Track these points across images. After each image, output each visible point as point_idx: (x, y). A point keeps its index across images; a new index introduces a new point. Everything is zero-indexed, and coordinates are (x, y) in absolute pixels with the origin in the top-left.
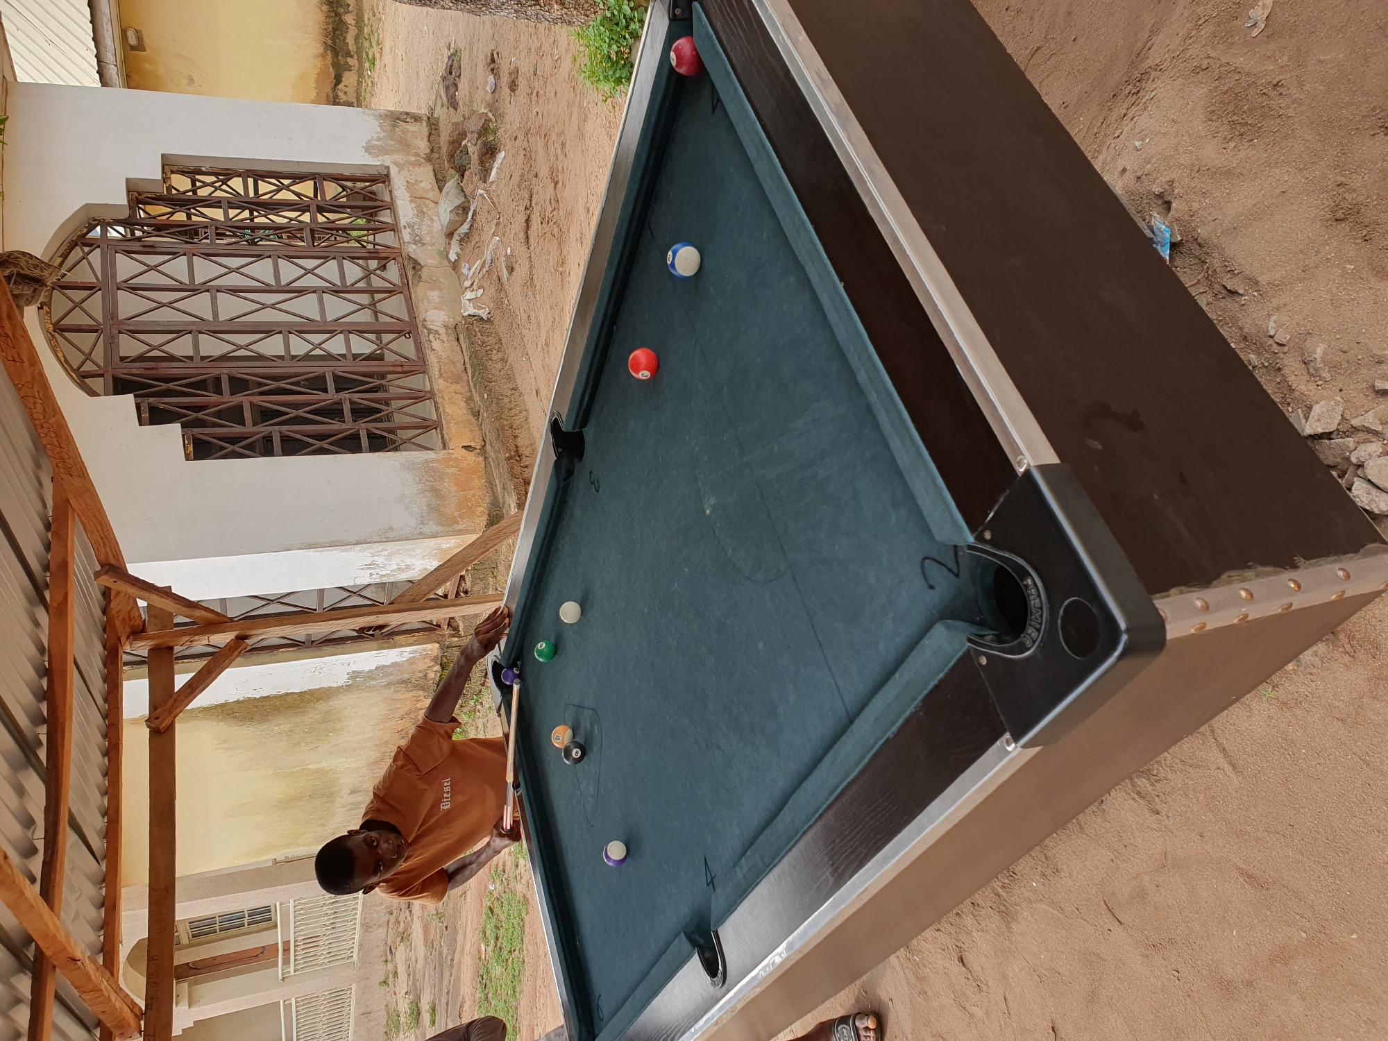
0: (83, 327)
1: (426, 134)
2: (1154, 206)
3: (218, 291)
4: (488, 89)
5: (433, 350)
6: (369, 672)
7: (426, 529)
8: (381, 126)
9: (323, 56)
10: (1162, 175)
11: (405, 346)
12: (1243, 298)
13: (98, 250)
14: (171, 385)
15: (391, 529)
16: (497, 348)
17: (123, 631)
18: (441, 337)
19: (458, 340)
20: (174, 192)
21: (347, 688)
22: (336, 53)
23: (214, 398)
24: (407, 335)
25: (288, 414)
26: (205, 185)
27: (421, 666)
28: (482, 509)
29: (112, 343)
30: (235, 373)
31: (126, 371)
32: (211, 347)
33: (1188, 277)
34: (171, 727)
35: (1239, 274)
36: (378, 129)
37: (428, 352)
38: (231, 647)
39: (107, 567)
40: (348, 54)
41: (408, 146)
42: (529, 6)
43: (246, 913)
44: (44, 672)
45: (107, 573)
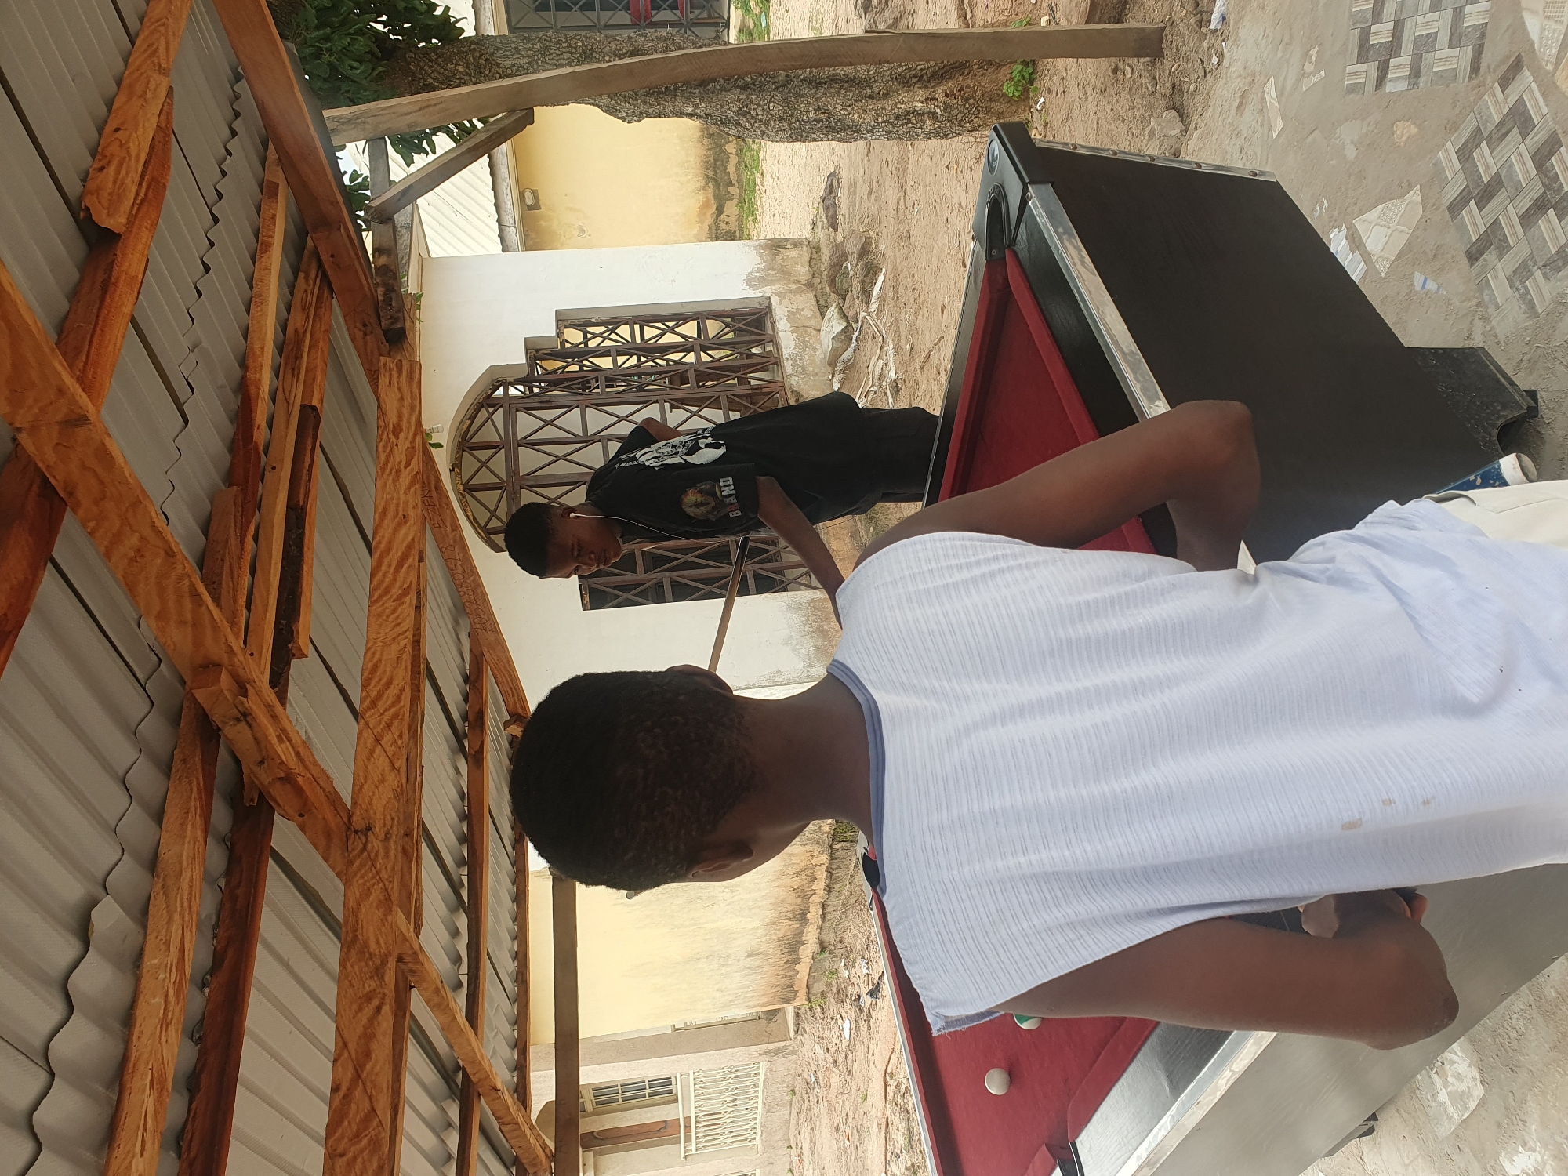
0: (489, 485)
1: (806, 258)
3: (609, 440)
7: (813, 672)
8: (761, 256)
9: (704, 188)
13: (501, 409)
15: (779, 672)
20: (567, 345)
22: (717, 184)
25: (677, 559)
26: (595, 336)
29: (514, 497)
36: (759, 260)
39: (513, 712)
40: (730, 184)
41: (788, 273)
42: (902, 125)
43: (647, 1083)
44: (464, 817)
45: (514, 723)
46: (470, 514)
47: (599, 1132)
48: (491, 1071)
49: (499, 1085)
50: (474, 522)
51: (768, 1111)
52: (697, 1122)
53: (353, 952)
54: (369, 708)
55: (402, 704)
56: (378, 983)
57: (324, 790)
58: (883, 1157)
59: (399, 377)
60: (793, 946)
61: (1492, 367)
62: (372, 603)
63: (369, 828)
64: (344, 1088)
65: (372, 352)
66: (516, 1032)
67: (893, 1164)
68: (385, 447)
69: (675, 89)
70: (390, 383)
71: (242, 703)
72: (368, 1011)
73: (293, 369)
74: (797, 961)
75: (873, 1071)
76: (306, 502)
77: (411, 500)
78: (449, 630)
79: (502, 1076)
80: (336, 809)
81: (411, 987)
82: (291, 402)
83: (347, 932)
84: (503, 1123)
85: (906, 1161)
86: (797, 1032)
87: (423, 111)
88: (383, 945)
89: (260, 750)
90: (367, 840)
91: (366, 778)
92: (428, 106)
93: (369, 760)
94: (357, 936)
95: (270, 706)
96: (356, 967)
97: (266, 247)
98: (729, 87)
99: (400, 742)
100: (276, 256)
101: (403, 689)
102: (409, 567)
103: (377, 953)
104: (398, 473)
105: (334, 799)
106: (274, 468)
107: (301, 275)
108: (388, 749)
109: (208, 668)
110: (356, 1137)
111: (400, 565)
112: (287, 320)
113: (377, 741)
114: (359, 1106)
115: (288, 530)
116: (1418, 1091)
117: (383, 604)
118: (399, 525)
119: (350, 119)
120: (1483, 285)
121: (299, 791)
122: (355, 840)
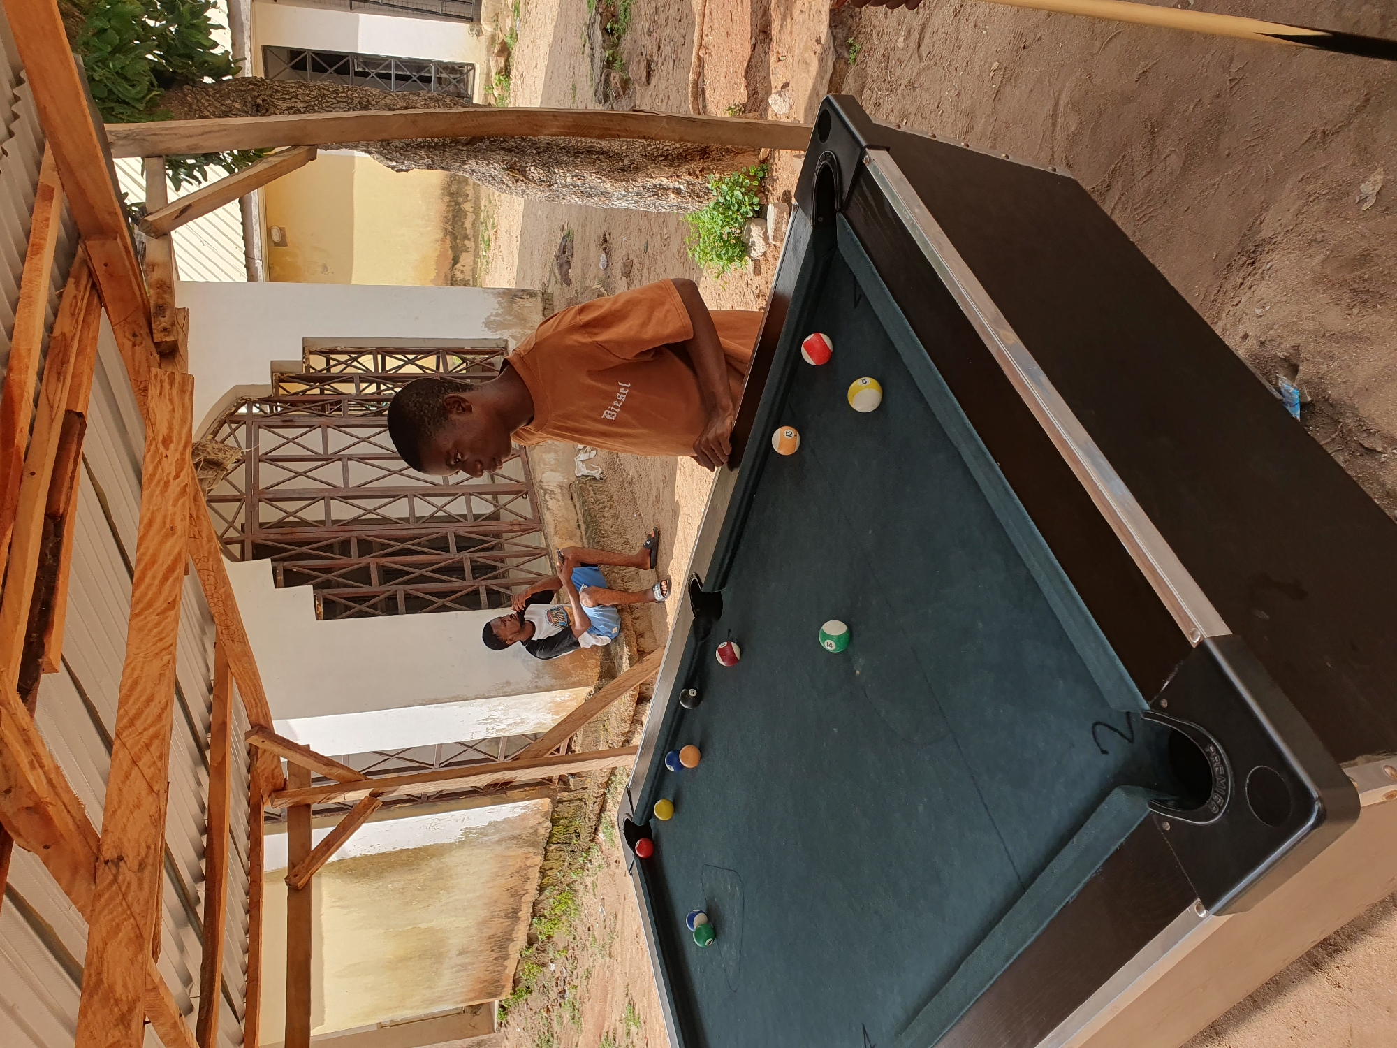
0: (228, 498)
1: (541, 308)
2: (1280, 368)
3: (349, 459)
4: (601, 266)
5: (548, 509)
6: (481, 828)
7: (541, 683)
8: (499, 303)
9: (443, 240)
10: (1286, 341)
11: (523, 506)
12: (1383, 456)
13: (244, 426)
14: (304, 549)
15: (508, 683)
16: (609, 505)
17: (265, 788)
18: (557, 496)
19: (572, 498)
20: (312, 371)
21: (461, 845)
22: (454, 237)
23: (343, 560)
24: (524, 496)
25: (412, 573)
26: (340, 363)
27: (532, 822)
28: (594, 661)
29: (252, 511)
30: (363, 536)
31: (263, 536)
32: (342, 511)
33: (1322, 436)
34: (308, 884)
35: (1375, 433)
36: (497, 306)
37: (544, 511)
38: (365, 805)
39: (257, 728)
40: (466, 237)
41: (524, 320)
42: (650, 196)
44: (204, 830)
45: (256, 733)
53: (96, 998)
54: (126, 727)
55: (163, 723)
56: (124, 1032)
57: (75, 819)
59: (171, 389)
60: (501, 944)
62: (134, 616)
63: (121, 858)
65: (140, 362)
68: (153, 457)
69: (444, 145)
70: (161, 394)
73: (59, 374)
74: (506, 957)
76: (65, 510)
77: (180, 512)
80: (86, 839)
81: (145, 1023)
82: (55, 406)
83: (90, 979)
86: (500, 1024)
87: (205, 136)
89: (8, 778)
90: (118, 871)
91: (120, 802)
92: (210, 132)
93: (124, 783)
94: (101, 980)
95: (24, 730)
96: (99, 1016)
97: (38, 249)
98: (494, 148)
100: (47, 261)
102: (175, 580)
104: (167, 484)
105: (84, 827)
106: (33, 474)
107: (71, 281)
108: (146, 771)
111: (165, 578)
112: (54, 323)
113: (134, 762)
115: (45, 538)
117: (145, 618)
118: (166, 537)
119: (128, 135)
121: (47, 821)
122: (104, 870)
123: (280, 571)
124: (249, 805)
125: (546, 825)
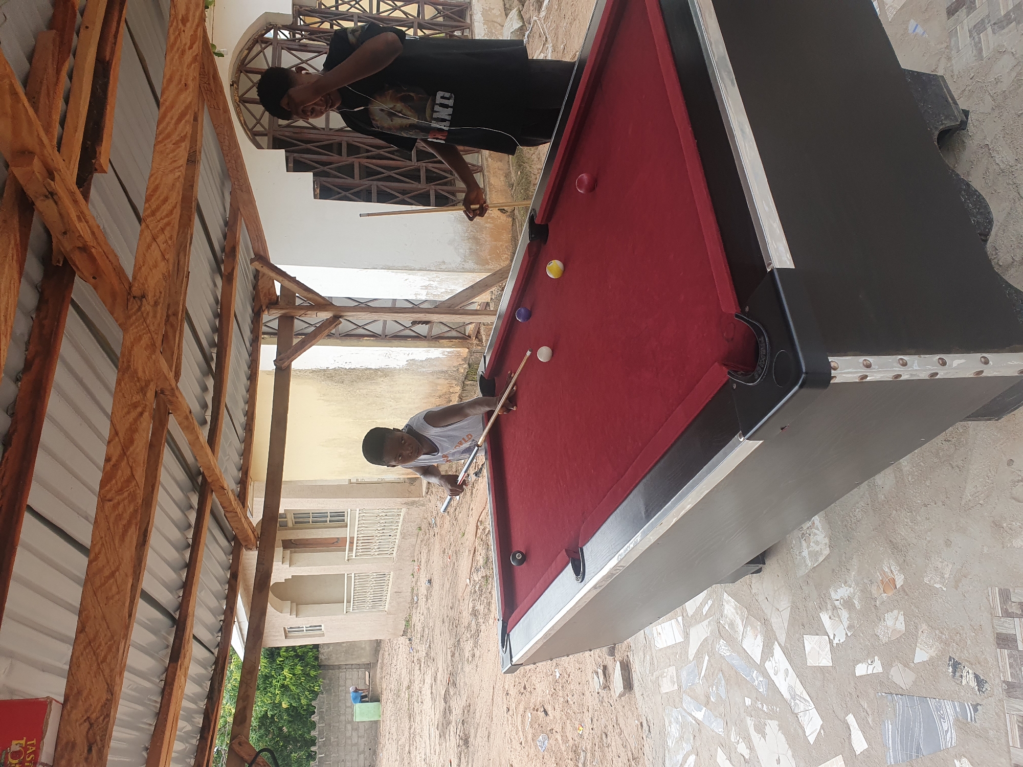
6: (421, 361)
7: (467, 266)
13: (271, 46)
14: (309, 146)
15: (444, 263)
17: (264, 301)
20: (324, 7)
21: (406, 371)
23: (336, 157)
25: (384, 173)
26: (344, 3)
27: (455, 363)
28: (506, 256)
30: (351, 140)
31: (281, 133)
34: (289, 366)
38: (330, 322)
39: (258, 256)
43: (329, 514)
44: (217, 315)
45: (257, 260)
46: (242, 119)
47: (295, 540)
48: (221, 476)
49: (226, 486)
50: (244, 125)
51: (403, 538)
52: (357, 540)
53: (126, 376)
54: (148, 216)
55: (173, 216)
56: (142, 397)
57: (112, 264)
58: (469, 570)
61: (945, 90)
62: (157, 143)
63: (143, 296)
64: (114, 460)
66: (242, 461)
67: (474, 574)
68: (175, 31)
71: (50, 184)
72: (134, 414)
75: (471, 519)
76: (111, 59)
77: (193, 73)
78: (217, 189)
79: (230, 484)
80: (120, 279)
81: (169, 413)
83: (123, 362)
84: (227, 512)
85: (482, 573)
86: (427, 493)
88: (147, 372)
89: (64, 223)
90: (141, 304)
91: (144, 263)
93: (147, 251)
94: (130, 365)
95: (72, 192)
96: (128, 386)
99: (170, 242)
101: (175, 207)
102: (186, 121)
103: (143, 378)
104: (183, 52)
105: (119, 272)
106: (87, 27)
108: (161, 246)
109: (25, 154)
110: (120, 491)
111: (179, 120)
113: (154, 239)
114: (123, 472)
115: (96, 76)
116: (792, 550)
117: (165, 145)
118: (180, 92)
120: (952, 33)
121: (92, 259)
122: (133, 303)
123: (291, 159)
124: (253, 311)
125: (464, 366)
